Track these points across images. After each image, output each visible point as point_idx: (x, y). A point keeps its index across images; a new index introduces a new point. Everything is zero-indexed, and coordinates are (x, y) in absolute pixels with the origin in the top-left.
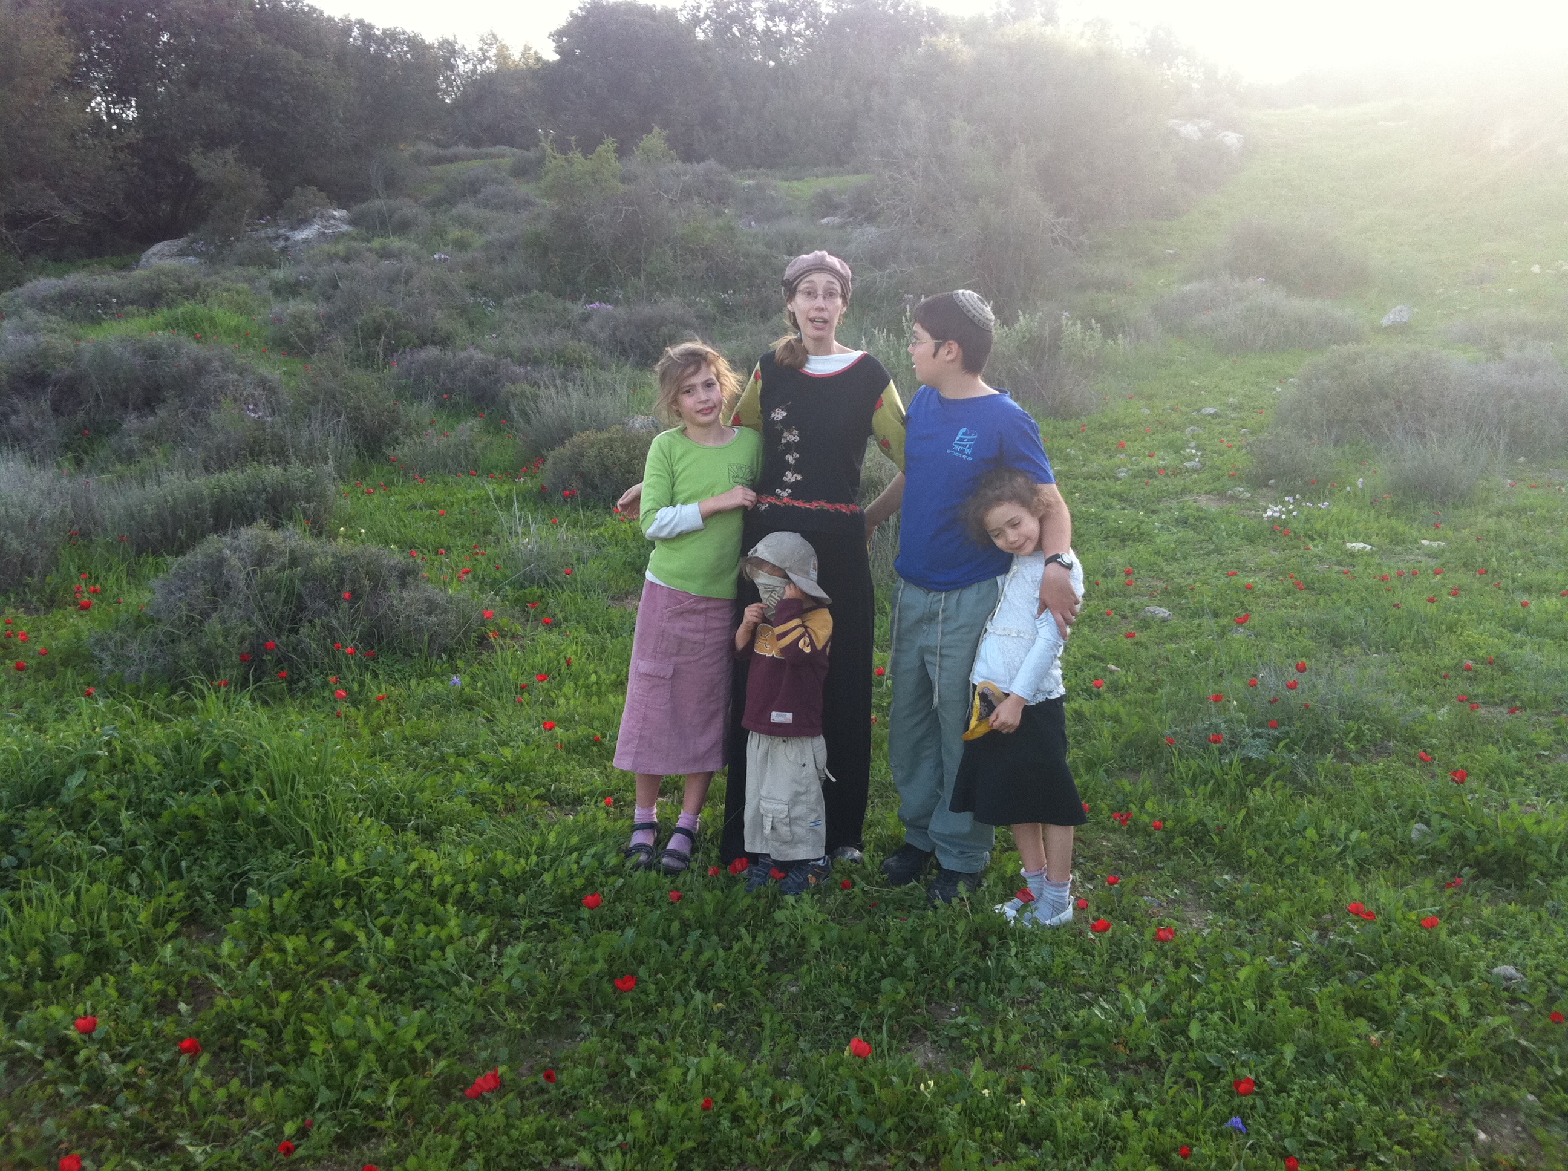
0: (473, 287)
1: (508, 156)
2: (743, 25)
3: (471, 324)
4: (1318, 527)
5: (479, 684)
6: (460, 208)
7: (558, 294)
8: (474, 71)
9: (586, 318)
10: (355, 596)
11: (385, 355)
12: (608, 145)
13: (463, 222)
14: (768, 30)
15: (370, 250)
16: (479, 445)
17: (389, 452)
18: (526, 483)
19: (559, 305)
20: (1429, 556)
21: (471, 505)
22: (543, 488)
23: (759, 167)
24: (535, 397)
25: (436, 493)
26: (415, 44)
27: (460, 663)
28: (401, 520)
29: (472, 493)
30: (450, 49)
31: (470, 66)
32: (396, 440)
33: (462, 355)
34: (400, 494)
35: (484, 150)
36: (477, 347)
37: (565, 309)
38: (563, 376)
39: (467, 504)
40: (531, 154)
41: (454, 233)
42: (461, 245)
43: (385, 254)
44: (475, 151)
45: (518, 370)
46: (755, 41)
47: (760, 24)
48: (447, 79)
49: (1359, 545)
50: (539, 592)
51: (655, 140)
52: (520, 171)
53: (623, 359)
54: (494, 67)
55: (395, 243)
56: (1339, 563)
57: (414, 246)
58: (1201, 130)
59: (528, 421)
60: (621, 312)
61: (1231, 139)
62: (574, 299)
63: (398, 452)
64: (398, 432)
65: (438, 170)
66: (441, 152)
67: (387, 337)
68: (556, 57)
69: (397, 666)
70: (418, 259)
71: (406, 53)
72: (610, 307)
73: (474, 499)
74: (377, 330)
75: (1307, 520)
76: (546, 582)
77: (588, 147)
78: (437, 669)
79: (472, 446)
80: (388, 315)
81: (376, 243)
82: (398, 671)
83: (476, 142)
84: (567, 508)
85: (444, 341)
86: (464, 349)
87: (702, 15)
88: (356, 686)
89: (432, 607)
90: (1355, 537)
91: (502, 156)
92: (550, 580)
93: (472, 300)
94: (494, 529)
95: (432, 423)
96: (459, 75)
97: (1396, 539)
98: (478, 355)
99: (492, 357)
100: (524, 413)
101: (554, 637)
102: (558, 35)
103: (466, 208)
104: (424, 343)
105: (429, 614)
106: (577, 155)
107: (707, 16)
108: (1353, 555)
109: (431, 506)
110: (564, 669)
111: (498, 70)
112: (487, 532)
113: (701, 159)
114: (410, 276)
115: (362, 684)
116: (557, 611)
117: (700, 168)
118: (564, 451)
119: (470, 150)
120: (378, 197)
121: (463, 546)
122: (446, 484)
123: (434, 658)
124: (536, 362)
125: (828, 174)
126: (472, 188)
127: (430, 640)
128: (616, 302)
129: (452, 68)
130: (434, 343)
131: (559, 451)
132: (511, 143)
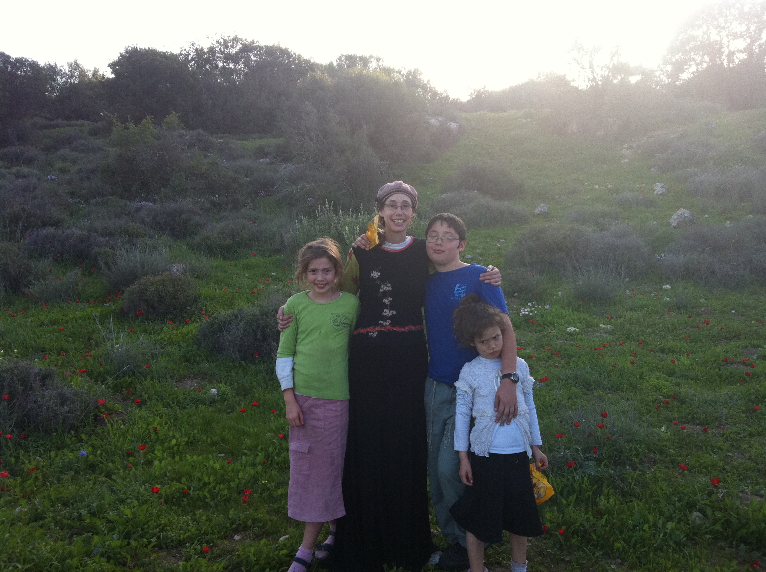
0: (72, 194)
1: (86, 125)
2: (211, 64)
3: (72, 214)
4: (549, 319)
5: (99, 452)
6: (62, 152)
7: (121, 197)
8: (66, 82)
9: (138, 210)
10: (12, 396)
11: (22, 232)
12: (148, 120)
13: (64, 159)
14: (224, 67)
15: (11, 174)
16: (80, 284)
17: (26, 290)
18: (110, 306)
19: (122, 203)
20: (606, 333)
21: (79, 322)
22: (122, 309)
23: (224, 133)
24: (114, 255)
25: (56, 314)
26: (34, 66)
27: (83, 436)
28: (34, 333)
29: (79, 314)
30: (52, 70)
31: (64, 80)
32: (30, 282)
33: (69, 231)
34: (34, 316)
35: (72, 122)
36: (77, 227)
37: (126, 205)
38: (128, 242)
39: (76, 321)
40: (100, 124)
41: (59, 164)
42: (64, 171)
43: (19, 175)
44: (67, 123)
45: (101, 239)
46: (217, 72)
47: (220, 64)
48: (52, 86)
49: (573, 329)
50: (129, 380)
51: (173, 118)
52: (94, 133)
53: (161, 232)
54: (77, 81)
55: (25, 170)
56: (566, 339)
57: (36, 172)
58: (439, 121)
59: (109, 268)
60: (158, 206)
61: (453, 126)
62: (131, 200)
63: (31, 290)
64: (31, 278)
65: (47, 131)
66: (49, 123)
67: (23, 222)
68: (113, 76)
69: (41, 442)
70: (39, 179)
71: (29, 71)
72: (151, 204)
73: (80, 318)
74: (16, 219)
75: (542, 316)
76: (134, 374)
77: (137, 121)
78: (68, 442)
79: (77, 285)
80: (24, 210)
81: (14, 170)
82: (42, 445)
83: (68, 118)
84: (138, 322)
85: (57, 224)
86: (69, 228)
87: (190, 58)
88: (13, 460)
89: (63, 400)
90: (569, 324)
91: (83, 125)
92: (136, 372)
93: (71, 200)
94: (95, 336)
95: (51, 271)
96: (59, 85)
97: (589, 325)
98: (78, 232)
99: (85, 233)
100: (107, 264)
101: (143, 412)
102: (113, 66)
103: (65, 151)
104: (45, 225)
105: (62, 404)
106: (131, 125)
107: (193, 59)
108: (571, 334)
109: (53, 323)
110: (153, 436)
111: (80, 82)
112: (90, 339)
113: (194, 129)
114: (35, 188)
115: (17, 458)
116: (143, 393)
117: (194, 133)
118: (135, 287)
119: (65, 122)
120: (14, 145)
121: (76, 349)
122: (61, 308)
123: (66, 435)
124: (111, 235)
125: (261, 138)
126: (68, 141)
127: (64, 422)
128: (155, 201)
129: (55, 80)
130: (51, 225)
131: (131, 288)
132: (87, 118)
